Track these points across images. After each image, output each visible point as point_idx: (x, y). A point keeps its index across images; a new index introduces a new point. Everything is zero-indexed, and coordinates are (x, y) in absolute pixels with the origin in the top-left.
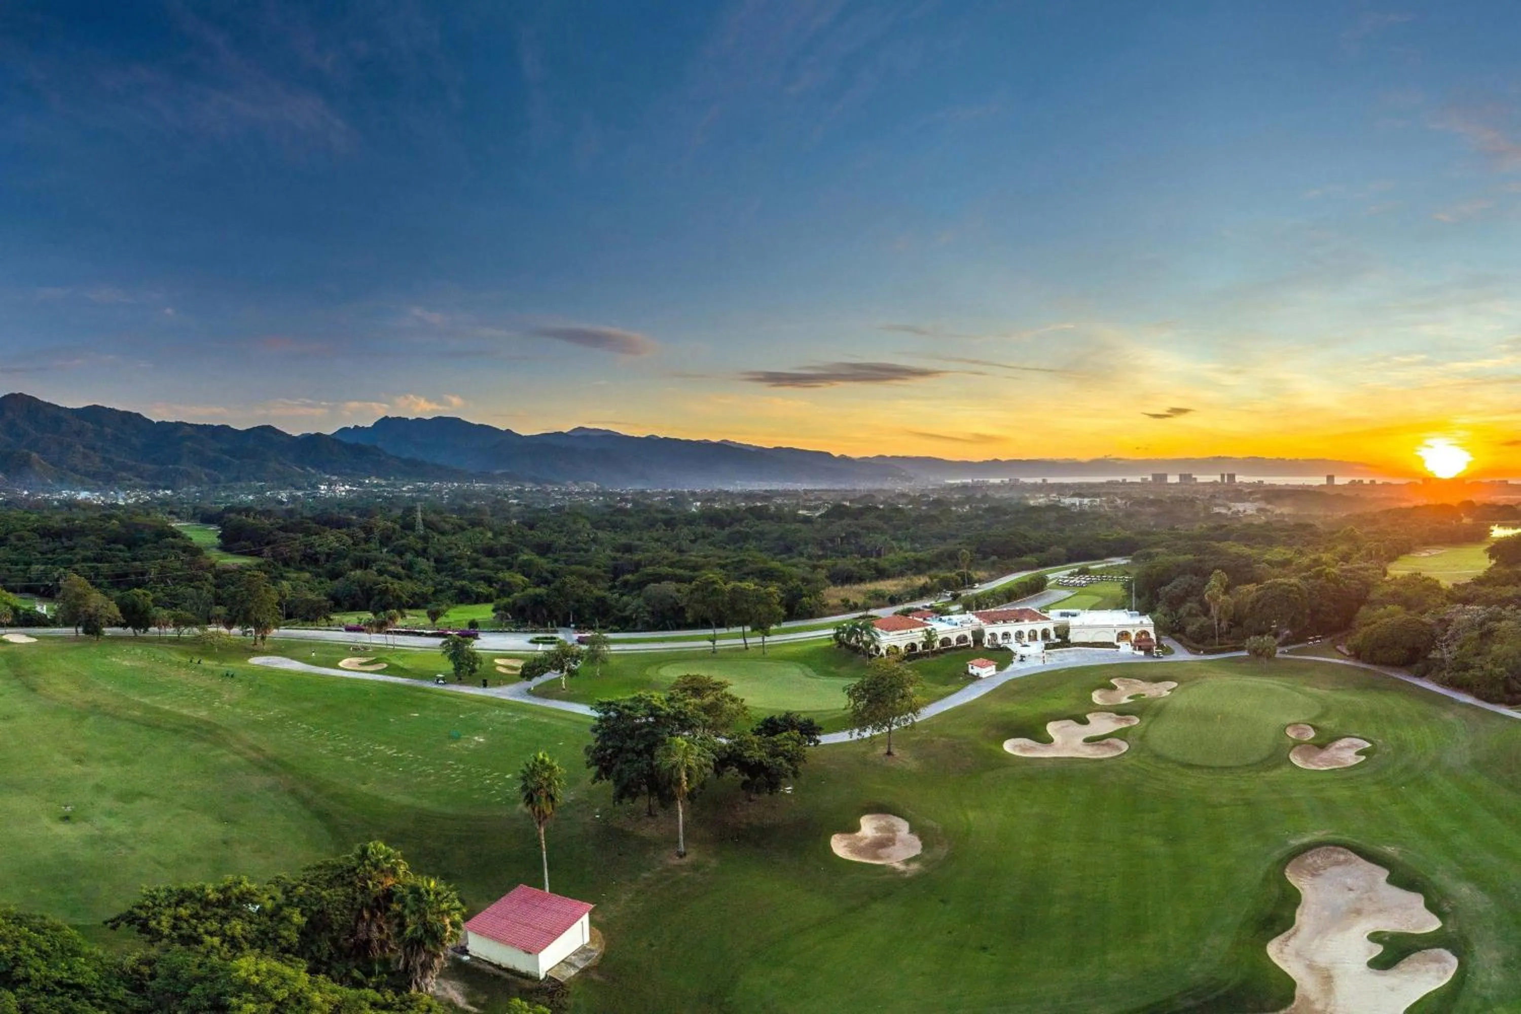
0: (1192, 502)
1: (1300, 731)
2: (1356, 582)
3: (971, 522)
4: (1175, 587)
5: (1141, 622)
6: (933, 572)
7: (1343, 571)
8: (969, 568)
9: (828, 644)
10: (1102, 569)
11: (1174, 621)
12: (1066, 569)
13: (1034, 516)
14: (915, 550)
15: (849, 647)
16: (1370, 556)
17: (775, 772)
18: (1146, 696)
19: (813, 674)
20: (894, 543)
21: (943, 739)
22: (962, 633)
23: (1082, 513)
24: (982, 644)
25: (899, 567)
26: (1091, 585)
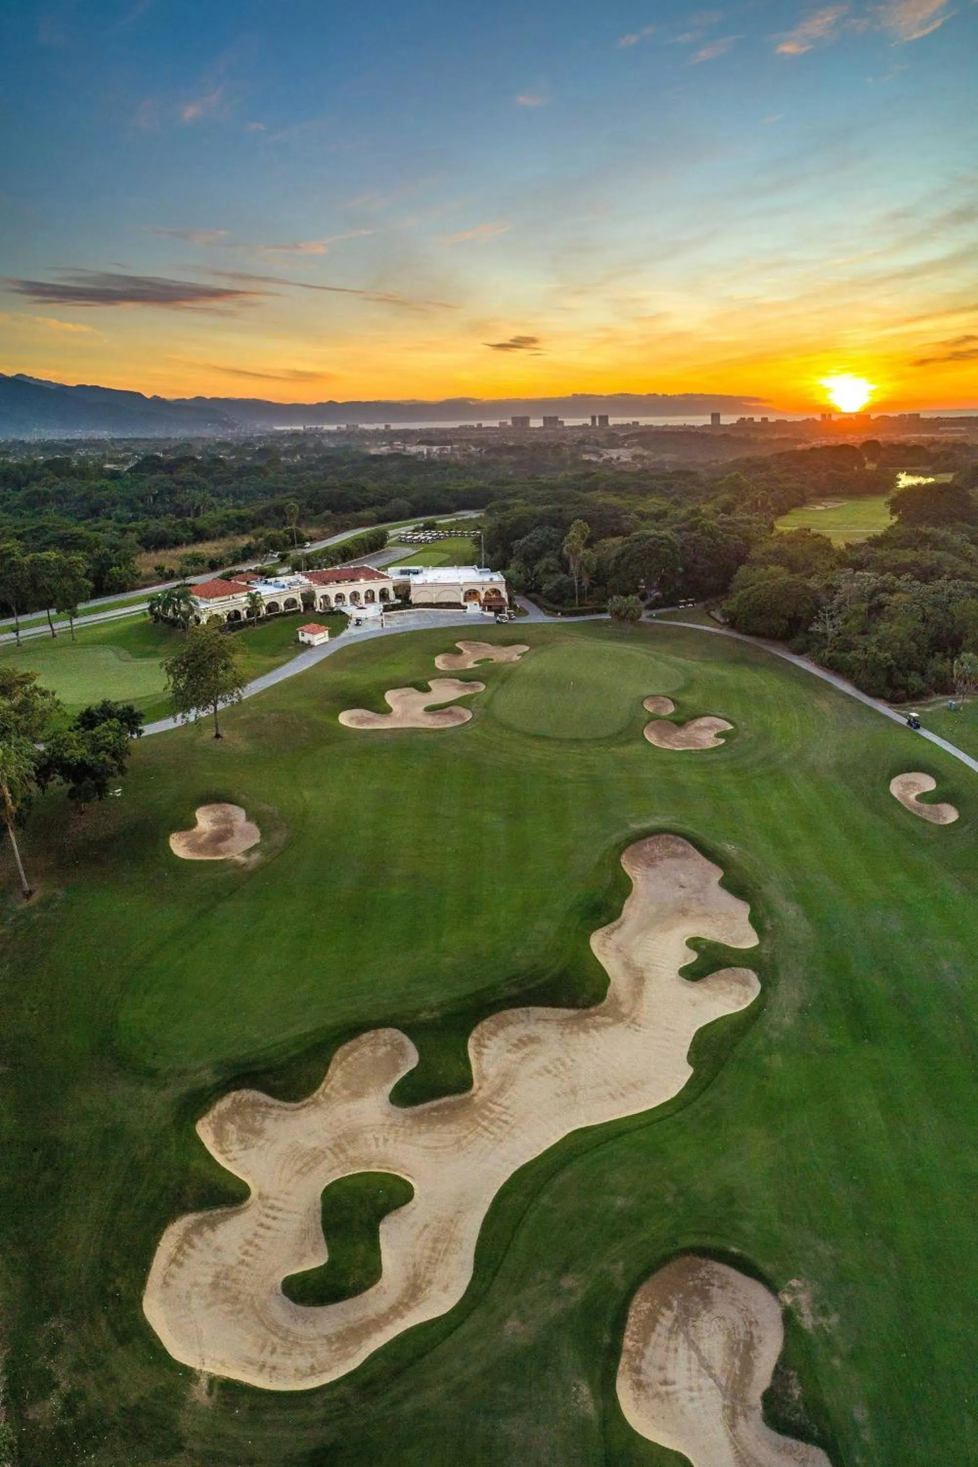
0: (557, 448)
1: (659, 705)
2: (736, 536)
3: (303, 474)
4: (531, 540)
5: (491, 579)
6: (260, 530)
7: (721, 524)
8: (298, 524)
9: (143, 620)
10: (452, 523)
11: (530, 579)
12: (407, 525)
13: (375, 465)
14: (238, 507)
15: (166, 620)
16: (755, 507)
17: (99, 770)
18: (495, 661)
19: (129, 656)
20: (214, 500)
21: (273, 715)
22: (288, 597)
23: (430, 463)
24: (314, 609)
25: (219, 527)
26: (438, 542)
